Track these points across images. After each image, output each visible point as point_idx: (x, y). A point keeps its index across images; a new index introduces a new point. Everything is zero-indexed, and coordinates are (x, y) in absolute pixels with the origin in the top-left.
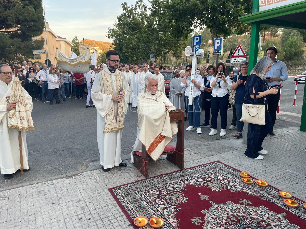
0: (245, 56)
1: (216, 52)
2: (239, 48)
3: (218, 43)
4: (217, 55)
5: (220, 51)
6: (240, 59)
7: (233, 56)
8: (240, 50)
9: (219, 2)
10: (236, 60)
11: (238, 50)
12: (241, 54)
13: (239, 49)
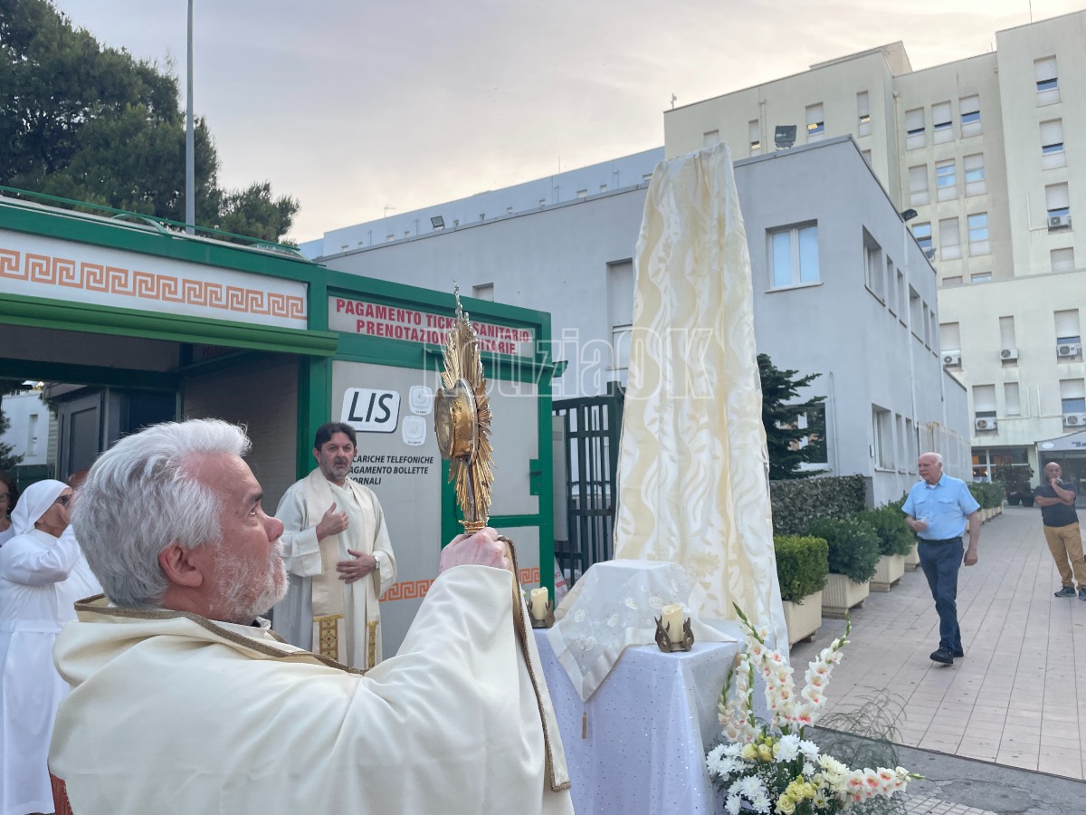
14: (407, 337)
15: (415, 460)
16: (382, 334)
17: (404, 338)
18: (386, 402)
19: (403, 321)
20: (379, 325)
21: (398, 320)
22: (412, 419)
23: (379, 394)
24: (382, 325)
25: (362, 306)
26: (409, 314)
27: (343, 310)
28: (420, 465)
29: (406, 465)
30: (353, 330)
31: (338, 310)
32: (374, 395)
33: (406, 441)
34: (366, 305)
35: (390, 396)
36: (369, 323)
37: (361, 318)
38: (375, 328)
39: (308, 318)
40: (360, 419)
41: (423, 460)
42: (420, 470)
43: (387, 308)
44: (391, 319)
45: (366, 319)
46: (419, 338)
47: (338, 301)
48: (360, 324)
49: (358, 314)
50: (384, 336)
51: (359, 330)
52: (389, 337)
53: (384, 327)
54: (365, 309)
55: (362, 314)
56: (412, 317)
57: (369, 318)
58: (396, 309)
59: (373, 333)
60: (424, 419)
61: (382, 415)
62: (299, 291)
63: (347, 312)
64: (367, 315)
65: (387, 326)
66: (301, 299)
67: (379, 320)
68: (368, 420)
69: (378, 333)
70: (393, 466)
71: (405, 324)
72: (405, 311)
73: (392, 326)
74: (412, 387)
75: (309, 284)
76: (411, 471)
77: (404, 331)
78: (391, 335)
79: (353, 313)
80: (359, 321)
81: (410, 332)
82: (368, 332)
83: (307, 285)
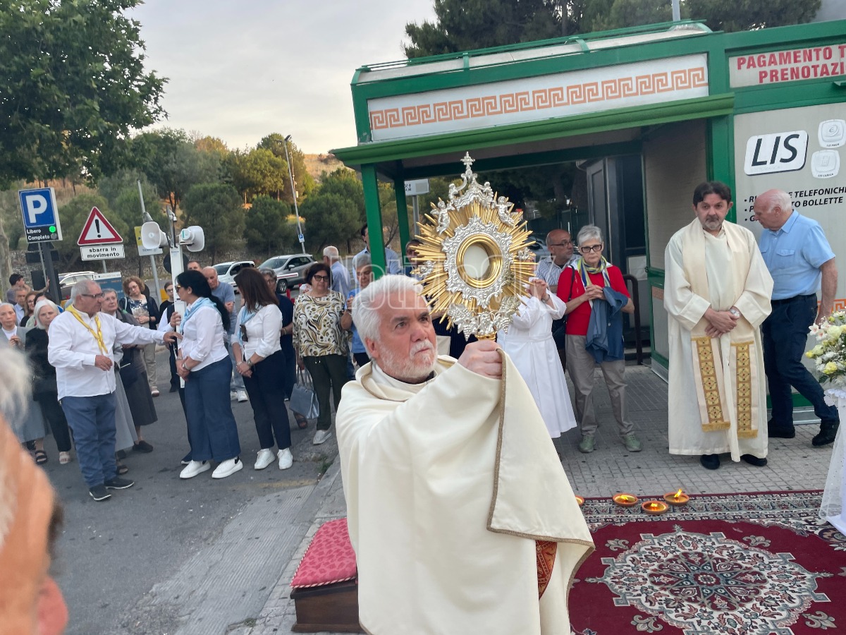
0: (117, 238)
1: (35, 231)
2: (96, 217)
3: (37, 204)
4: (41, 240)
5: (52, 229)
6: (107, 250)
7: (83, 241)
8: (100, 222)
9: (19, 81)
10: (97, 253)
11: (94, 223)
12: (106, 233)
13: (97, 221)
14: (816, 75)
15: (827, 191)
16: (787, 79)
17: (812, 76)
18: (792, 142)
19: (810, 59)
20: (783, 70)
21: (805, 60)
22: (823, 153)
23: (784, 136)
24: (787, 70)
25: (764, 57)
26: (817, 51)
27: (744, 66)
28: (833, 195)
29: (817, 197)
30: (756, 82)
31: (739, 68)
32: (778, 139)
33: (815, 175)
34: (767, 55)
35: (797, 136)
36: (772, 71)
37: (763, 69)
38: (779, 75)
39: (709, 84)
40: (764, 163)
41: (837, 190)
42: (833, 200)
43: (792, 52)
44: (796, 61)
45: (768, 69)
46: (830, 71)
47: (739, 60)
48: (762, 75)
49: (760, 66)
50: (790, 80)
51: (761, 81)
52: (795, 79)
53: (789, 72)
54: (767, 60)
55: (764, 65)
56: (821, 53)
57: (773, 67)
58: (802, 50)
59: (777, 79)
60: (837, 152)
61: (789, 154)
62: (699, 62)
63: (748, 67)
64: (770, 65)
65: (792, 70)
66: (702, 69)
67: (784, 66)
68: (773, 162)
69: (783, 79)
70: (802, 200)
71: (814, 62)
72: (813, 49)
73: (798, 68)
74: (821, 124)
75: (708, 53)
76: (822, 202)
77: (812, 70)
78: (797, 77)
79: (754, 67)
80: (761, 73)
81: (819, 70)
82: (772, 80)
83: (706, 55)
